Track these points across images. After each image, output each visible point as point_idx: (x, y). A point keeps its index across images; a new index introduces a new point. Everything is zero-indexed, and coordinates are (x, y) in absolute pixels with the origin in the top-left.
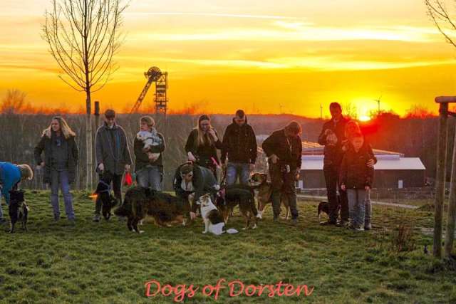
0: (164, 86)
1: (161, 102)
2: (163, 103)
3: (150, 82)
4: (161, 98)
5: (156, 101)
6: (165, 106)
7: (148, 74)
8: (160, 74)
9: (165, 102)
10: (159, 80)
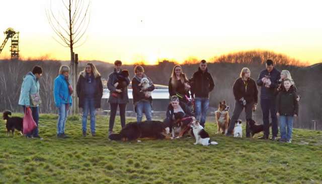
0: (17, 41)
1: (15, 51)
2: (16, 53)
3: (7, 38)
4: (14, 49)
5: (11, 51)
6: (18, 54)
7: (7, 33)
8: (15, 33)
9: (18, 51)
10: (14, 37)
